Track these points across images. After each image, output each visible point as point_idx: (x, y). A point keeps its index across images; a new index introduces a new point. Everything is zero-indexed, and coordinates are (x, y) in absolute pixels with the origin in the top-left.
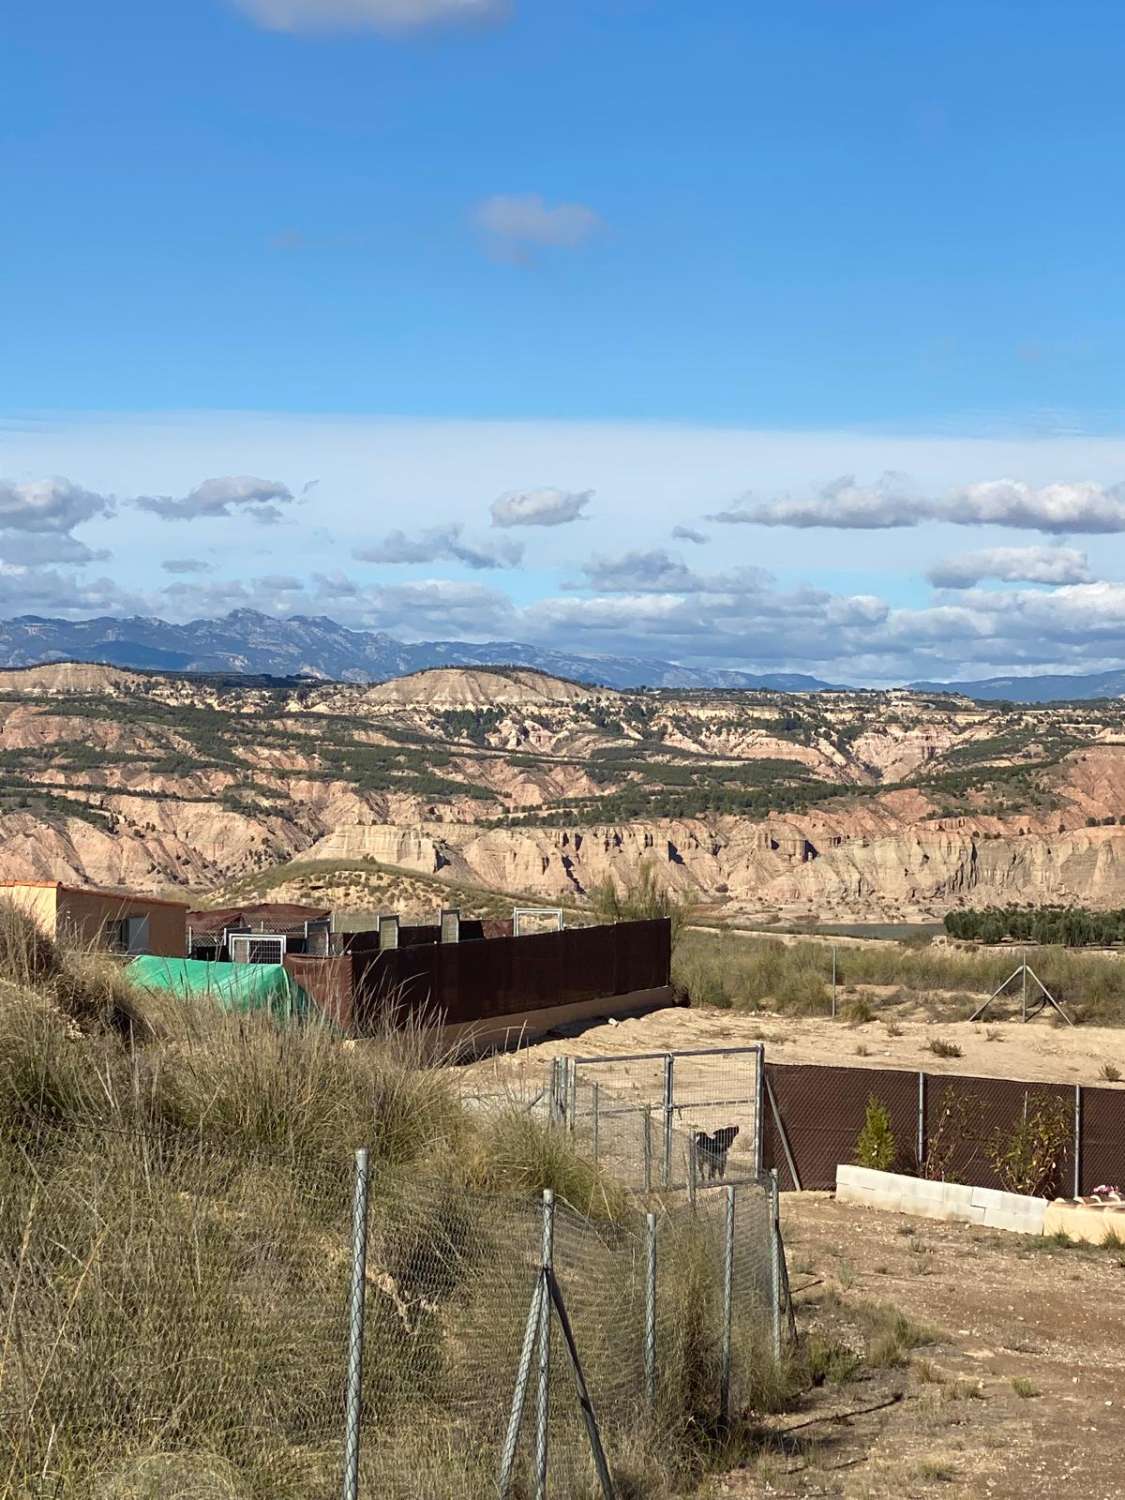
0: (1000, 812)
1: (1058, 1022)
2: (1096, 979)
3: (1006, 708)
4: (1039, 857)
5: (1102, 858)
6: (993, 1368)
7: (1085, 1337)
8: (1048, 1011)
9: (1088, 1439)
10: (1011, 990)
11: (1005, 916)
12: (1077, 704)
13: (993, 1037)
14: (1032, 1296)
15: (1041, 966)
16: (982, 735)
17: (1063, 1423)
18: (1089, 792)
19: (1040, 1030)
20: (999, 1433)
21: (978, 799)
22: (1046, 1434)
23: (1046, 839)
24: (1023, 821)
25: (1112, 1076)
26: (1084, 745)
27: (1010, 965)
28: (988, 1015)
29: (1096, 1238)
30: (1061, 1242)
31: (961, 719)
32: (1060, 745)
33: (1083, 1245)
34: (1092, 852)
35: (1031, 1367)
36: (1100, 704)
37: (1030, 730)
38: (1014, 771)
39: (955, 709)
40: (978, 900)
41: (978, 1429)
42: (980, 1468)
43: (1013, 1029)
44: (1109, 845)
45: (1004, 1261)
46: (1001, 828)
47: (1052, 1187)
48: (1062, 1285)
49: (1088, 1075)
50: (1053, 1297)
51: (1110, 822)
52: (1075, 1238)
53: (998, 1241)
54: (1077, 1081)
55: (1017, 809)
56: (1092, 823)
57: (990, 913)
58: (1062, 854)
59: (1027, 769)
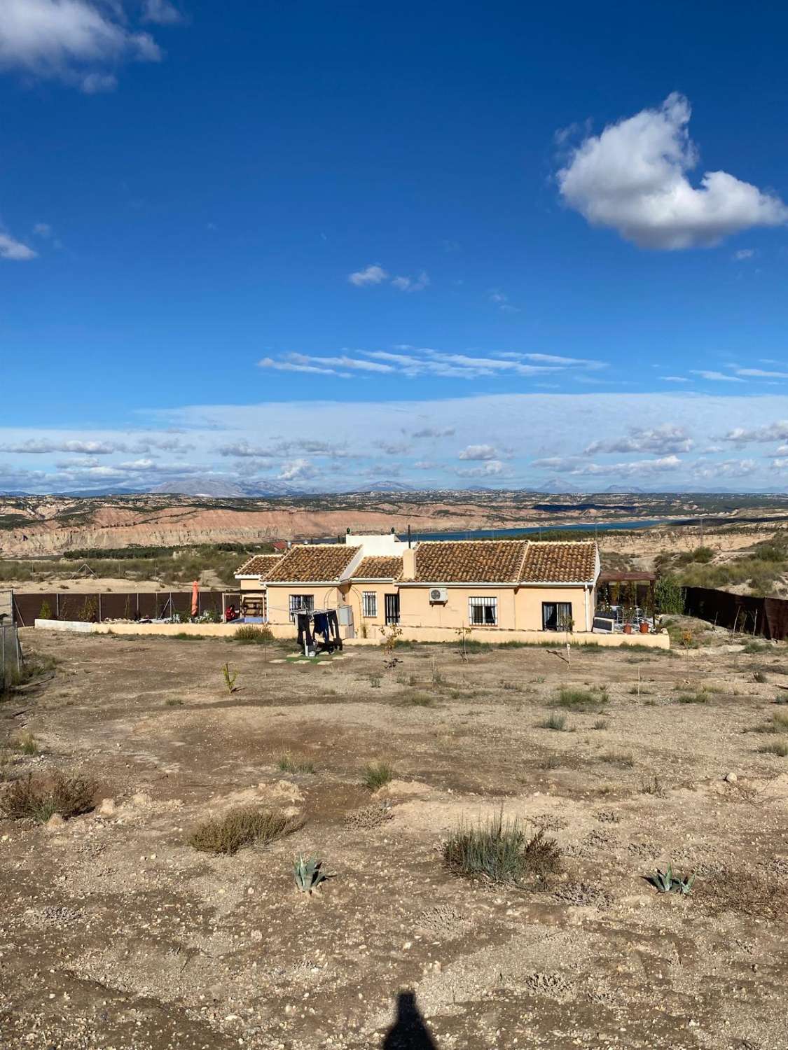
0: (78, 525)
1: (95, 578)
2: (104, 566)
3: (79, 499)
4: (89, 537)
5: (106, 536)
6: (79, 667)
7: (103, 657)
8: (92, 575)
9: (104, 681)
10: (82, 571)
11: (80, 552)
12: (97, 497)
13: (77, 583)
14: (89, 648)
15: (89, 564)
16: (72, 506)
17: (97, 678)
18: (101, 519)
19: (90, 580)
20: (80, 683)
21: (72, 522)
22: (94, 682)
23: (90, 532)
24: (84, 528)
25: (109, 590)
26: (100, 507)
27: (81, 564)
28: (76, 578)
29: (106, 631)
30: (97, 633)
31: (66, 502)
32: (93, 508)
33: (102, 634)
34: (103, 534)
35: (89, 665)
36: (104, 497)
37: (85, 504)
38: (81, 515)
39: (65, 499)
40: (73, 548)
41: (75, 683)
42: (75, 693)
43: (83, 581)
44: (107, 533)
45: (81, 640)
46: (78, 530)
47: (94, 619)
48: (97, 644)
49: (103, 591)
50: (94, 647)
51: (107, 527)
52: (100, 632)
53: (80, 635)
54: (100, 592)
55: (82, 524)
56: (103, 527)
57: (76, 551)
58: (95, 536)
59: (85, 514)
